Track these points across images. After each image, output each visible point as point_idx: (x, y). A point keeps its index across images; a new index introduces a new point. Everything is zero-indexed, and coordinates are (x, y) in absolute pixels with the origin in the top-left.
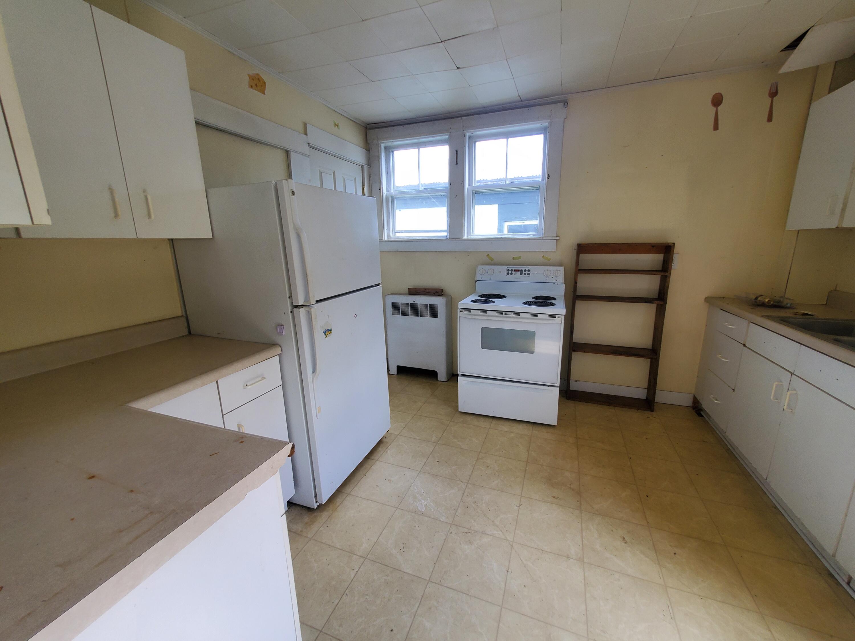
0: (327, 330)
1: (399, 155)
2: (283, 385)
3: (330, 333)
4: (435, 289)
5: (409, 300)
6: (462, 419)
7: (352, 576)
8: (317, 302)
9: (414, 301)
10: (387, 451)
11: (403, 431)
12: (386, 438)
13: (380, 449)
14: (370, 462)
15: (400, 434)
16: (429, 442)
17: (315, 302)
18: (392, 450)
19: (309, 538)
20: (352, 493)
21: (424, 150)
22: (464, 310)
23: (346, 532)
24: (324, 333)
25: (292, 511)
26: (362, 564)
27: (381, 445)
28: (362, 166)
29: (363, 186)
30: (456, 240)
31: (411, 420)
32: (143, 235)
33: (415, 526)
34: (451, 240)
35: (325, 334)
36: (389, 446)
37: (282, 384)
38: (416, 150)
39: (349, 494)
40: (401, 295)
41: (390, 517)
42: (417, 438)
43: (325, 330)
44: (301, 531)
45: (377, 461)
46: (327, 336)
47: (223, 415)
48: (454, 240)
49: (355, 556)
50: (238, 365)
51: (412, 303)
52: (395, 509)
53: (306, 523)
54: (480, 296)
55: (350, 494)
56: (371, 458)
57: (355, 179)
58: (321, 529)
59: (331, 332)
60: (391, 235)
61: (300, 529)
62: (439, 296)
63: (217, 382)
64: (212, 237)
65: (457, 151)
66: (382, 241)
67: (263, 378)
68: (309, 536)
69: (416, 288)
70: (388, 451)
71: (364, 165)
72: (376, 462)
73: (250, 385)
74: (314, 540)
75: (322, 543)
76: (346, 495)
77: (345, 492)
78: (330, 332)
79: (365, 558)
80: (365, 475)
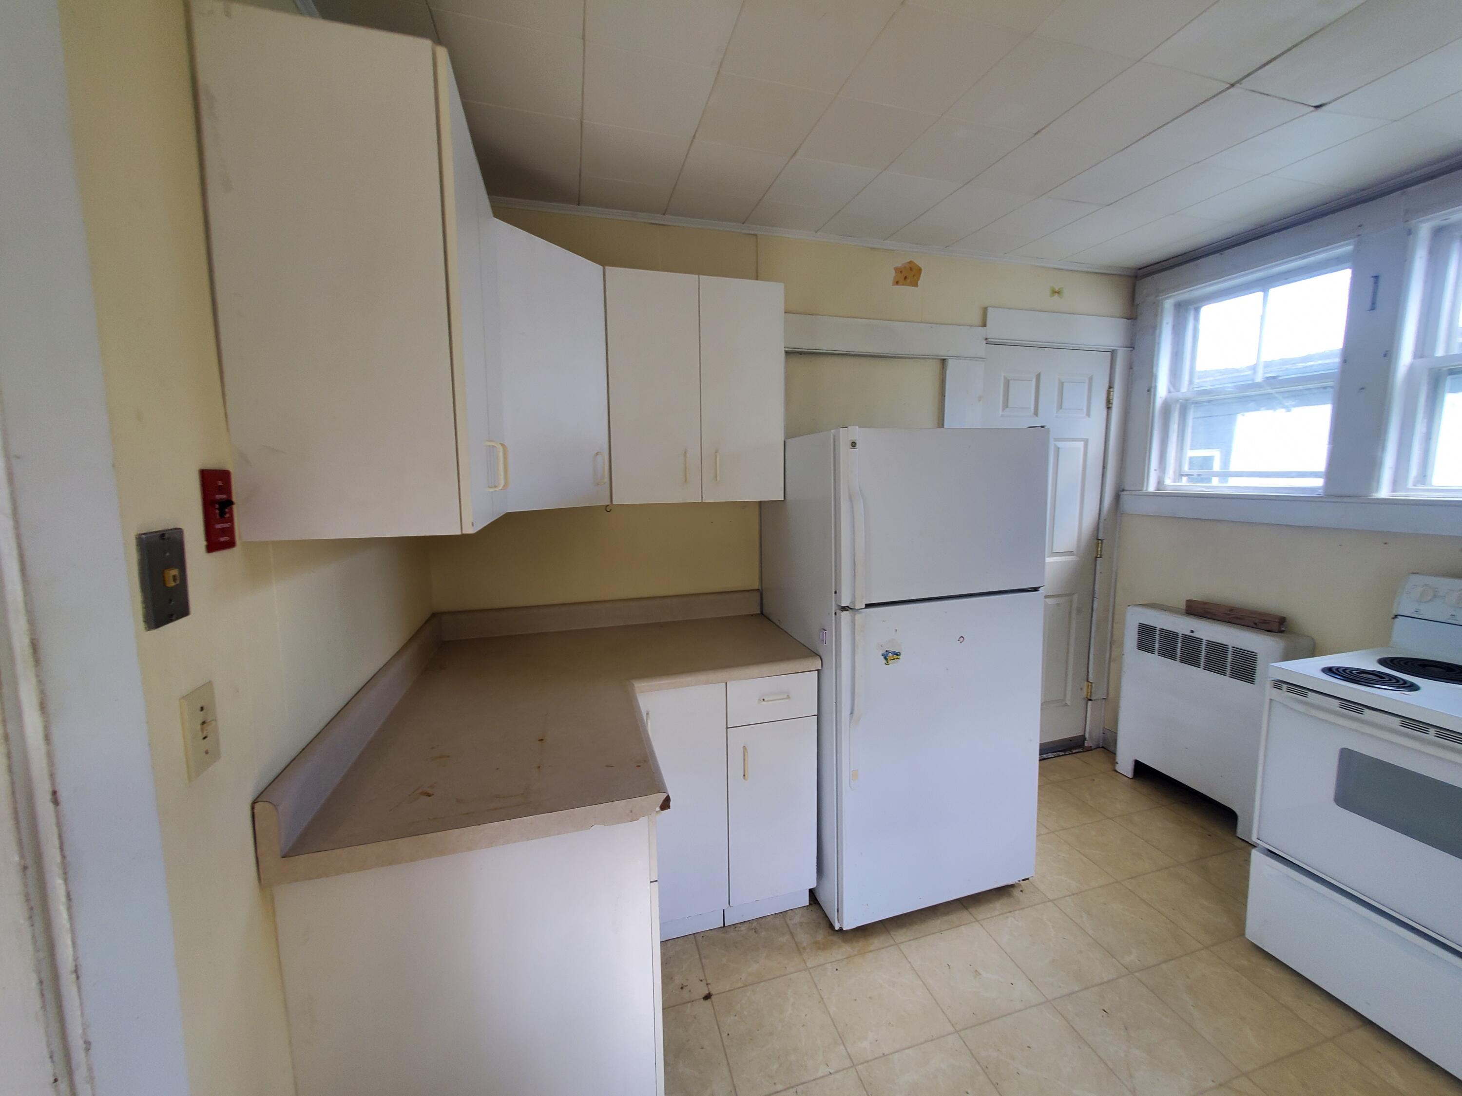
0: (889, 652)
1: (1210, 313)
2: (819, 716)
3: (897, 658)
4: (1261, 614)
5: (1183, 625)
6: (1245, 963)
7: (820, 1074)
8: (868, 606)
9: (1192, 632)
10: (1007, 917)
11: (1067, 898)
12: (1022, 891)
13: (998, 906)
14: (964, 915)
15: (1055, 902)
16: (1113, 956)
17: (864, 606)
18: (1018, 921)
19: (806, 966)
20: (902, 946)
21: (1278, 293)
22: (1285, 686)
23: (855, 1000)
24: (883, 655)
25: (812, 911)
26: (844, 1069)
27: (1004, 901)
28: (1113, 353)
29: (1110, 387)
30: (1345, 500)
31: (1100, 887)
32: (711, 497)
33: (967, 1093)
34: (1329, 500)
35: (886, 659)
36: (1019, 910)
37: (816, 714)
38: (1260, 295)
39: (897, 944)
40: (1164, 612)
41: (934, 1037)
42: (1090, 932)
43: (886, 651)
44: (804, 948)
45: (977, 923)
46: (890, 662)
47: (727, 728)
48: (1339, 500)
49: (842, 1047)
50: (754, 670)
51: (1186, 634)
52: (952, 1029)
53: (816, 943)
54: (1383, 662)
55: (899, 945)
56: (970, 910)
57: (1091, 379)
58: (828, 966)
59: (899, 657)
60: (1168, 482)
61: (805, 944)
62: (1269, 633)
63: (726, 683)
64: (783, 499)
65: (1376, 278)
66: (1141, 494)
67: (788, 697)
68: (808, 964)
69: (1205, 603)
70: (1010, 918)
71: (1116, 348)
72: (974, 922)
73: (768, 701)
74: (810, 974)
75: (816, 986)
76: (892, 942)
77: (894, 937)
78: (895, 657)
79: (853, 1066)
80: (941, 932)
